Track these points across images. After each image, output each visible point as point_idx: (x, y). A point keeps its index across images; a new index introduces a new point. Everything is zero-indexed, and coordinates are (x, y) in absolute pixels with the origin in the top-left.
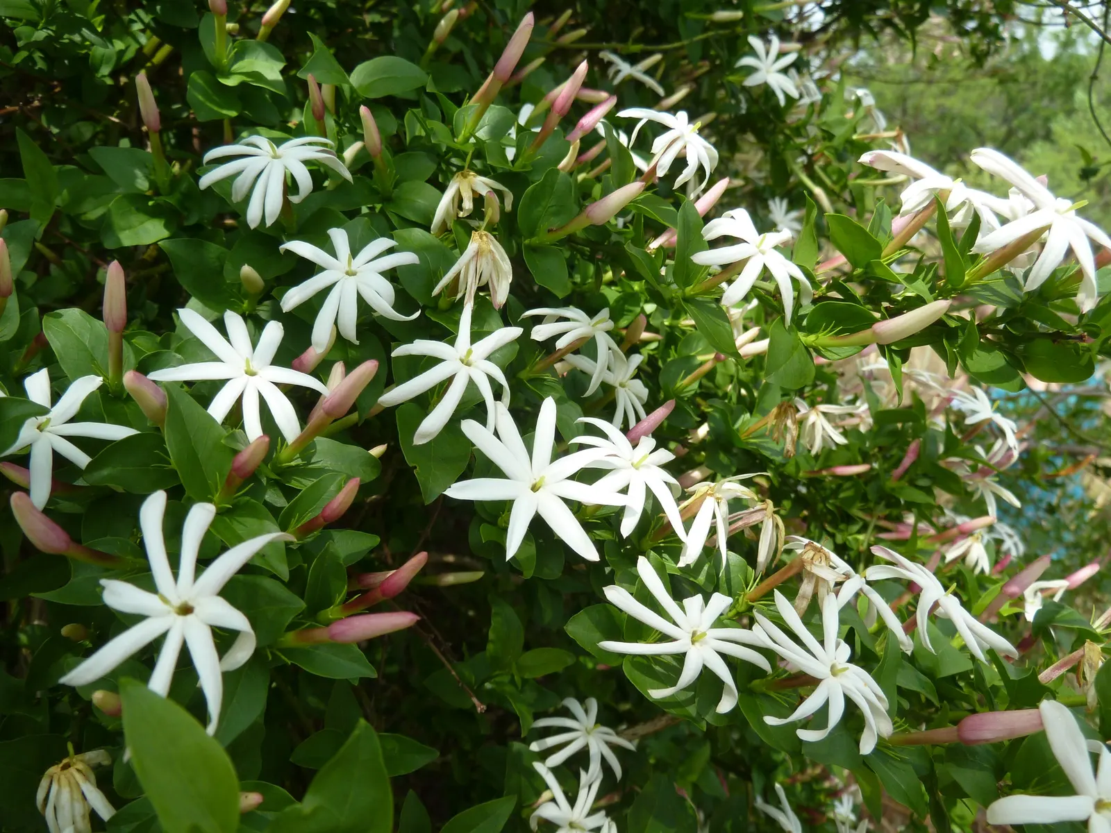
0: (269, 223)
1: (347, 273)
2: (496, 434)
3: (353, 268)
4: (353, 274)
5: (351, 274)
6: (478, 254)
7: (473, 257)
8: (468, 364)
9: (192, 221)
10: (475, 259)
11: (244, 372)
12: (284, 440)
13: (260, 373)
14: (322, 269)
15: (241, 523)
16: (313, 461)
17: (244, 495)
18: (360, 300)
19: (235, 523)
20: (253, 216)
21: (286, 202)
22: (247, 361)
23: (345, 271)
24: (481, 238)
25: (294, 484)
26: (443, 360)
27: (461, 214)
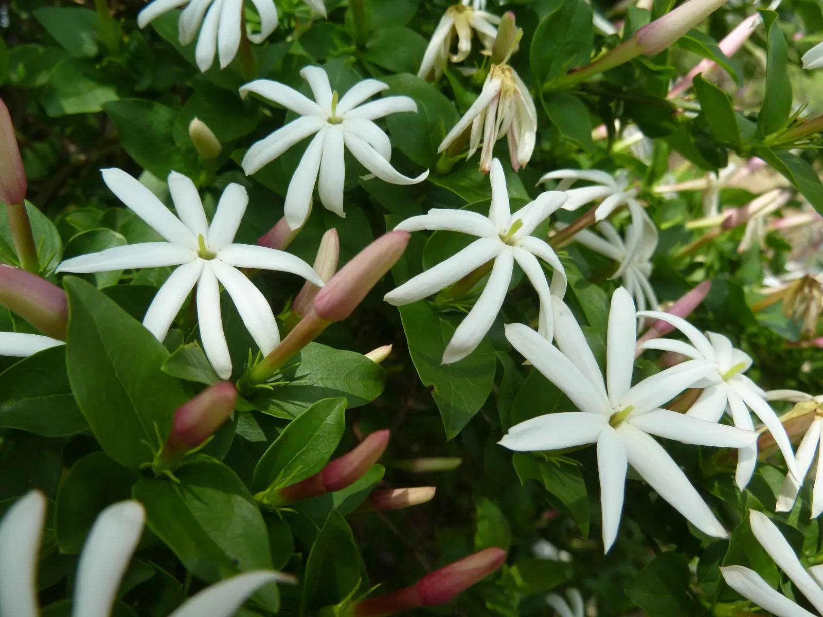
0: (224, 63)
1: (330, 121)
2: (554, 343)
3: (339, 113)
4: (338, 122)
5: (333, 121)
6: (500, 95)
7: (493, 100)
8: (510, 243)
9: (144, 84)
10: (496, 102)
11: (196, 255)
12: (256, 349)
13: (220, 255)
14: (295, 116)
15: (198, 498)
16: (296, 375)
17: (200, 451)
18: (349, 156)
19: (189, 495)
20: (203, 55)
21: (245, 42)
22: (201, 239)
23: (326, 117)
24: (503, 72)
25: (273, 411)
26: (477, 238)
27: (455, 59)
